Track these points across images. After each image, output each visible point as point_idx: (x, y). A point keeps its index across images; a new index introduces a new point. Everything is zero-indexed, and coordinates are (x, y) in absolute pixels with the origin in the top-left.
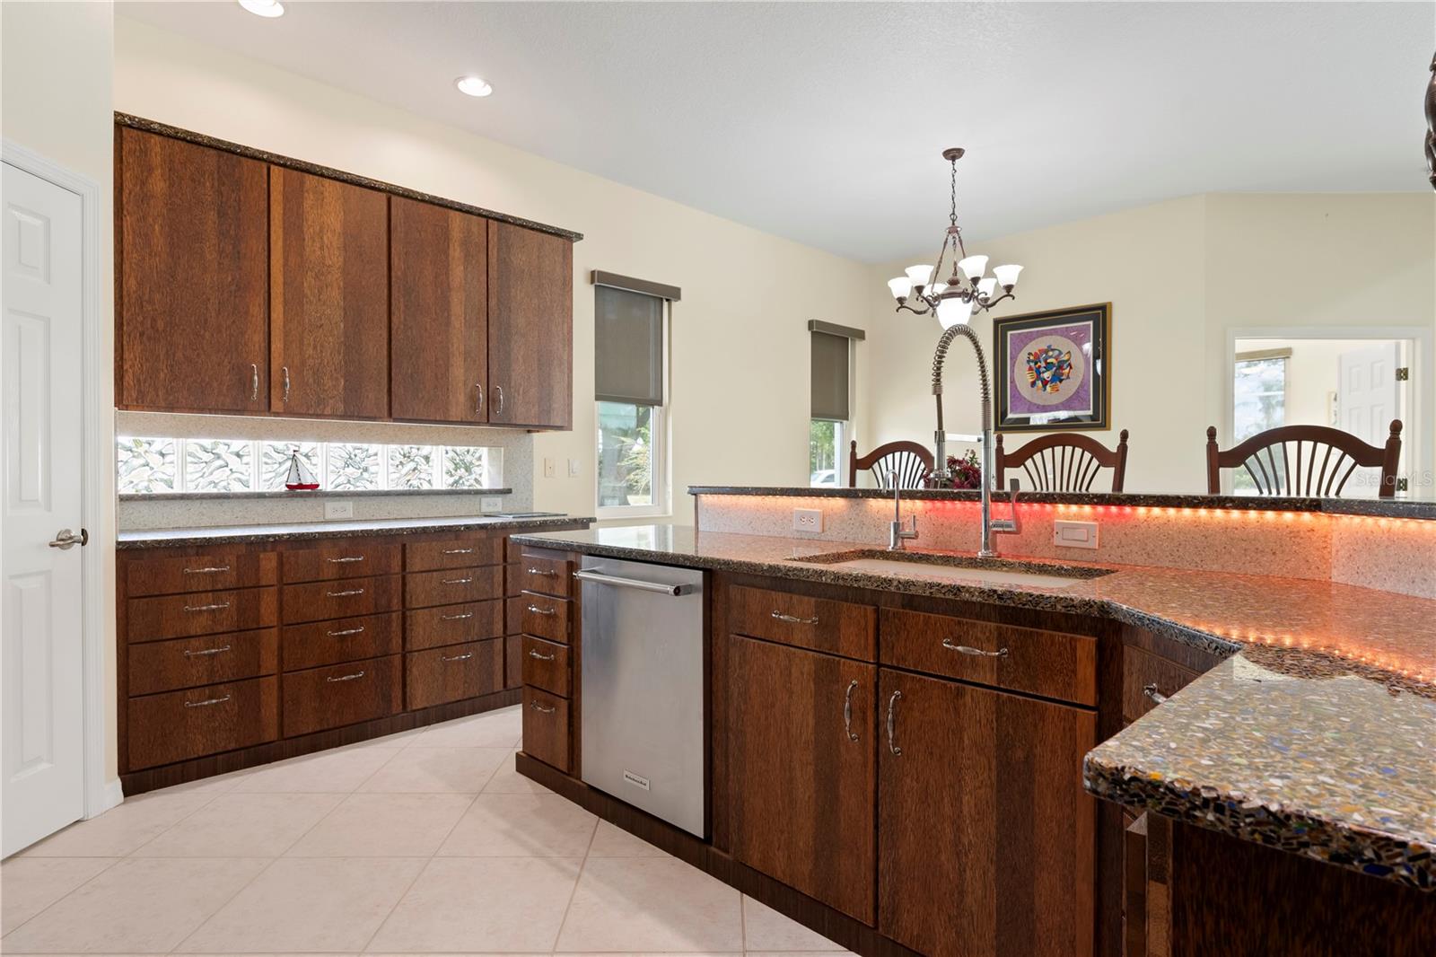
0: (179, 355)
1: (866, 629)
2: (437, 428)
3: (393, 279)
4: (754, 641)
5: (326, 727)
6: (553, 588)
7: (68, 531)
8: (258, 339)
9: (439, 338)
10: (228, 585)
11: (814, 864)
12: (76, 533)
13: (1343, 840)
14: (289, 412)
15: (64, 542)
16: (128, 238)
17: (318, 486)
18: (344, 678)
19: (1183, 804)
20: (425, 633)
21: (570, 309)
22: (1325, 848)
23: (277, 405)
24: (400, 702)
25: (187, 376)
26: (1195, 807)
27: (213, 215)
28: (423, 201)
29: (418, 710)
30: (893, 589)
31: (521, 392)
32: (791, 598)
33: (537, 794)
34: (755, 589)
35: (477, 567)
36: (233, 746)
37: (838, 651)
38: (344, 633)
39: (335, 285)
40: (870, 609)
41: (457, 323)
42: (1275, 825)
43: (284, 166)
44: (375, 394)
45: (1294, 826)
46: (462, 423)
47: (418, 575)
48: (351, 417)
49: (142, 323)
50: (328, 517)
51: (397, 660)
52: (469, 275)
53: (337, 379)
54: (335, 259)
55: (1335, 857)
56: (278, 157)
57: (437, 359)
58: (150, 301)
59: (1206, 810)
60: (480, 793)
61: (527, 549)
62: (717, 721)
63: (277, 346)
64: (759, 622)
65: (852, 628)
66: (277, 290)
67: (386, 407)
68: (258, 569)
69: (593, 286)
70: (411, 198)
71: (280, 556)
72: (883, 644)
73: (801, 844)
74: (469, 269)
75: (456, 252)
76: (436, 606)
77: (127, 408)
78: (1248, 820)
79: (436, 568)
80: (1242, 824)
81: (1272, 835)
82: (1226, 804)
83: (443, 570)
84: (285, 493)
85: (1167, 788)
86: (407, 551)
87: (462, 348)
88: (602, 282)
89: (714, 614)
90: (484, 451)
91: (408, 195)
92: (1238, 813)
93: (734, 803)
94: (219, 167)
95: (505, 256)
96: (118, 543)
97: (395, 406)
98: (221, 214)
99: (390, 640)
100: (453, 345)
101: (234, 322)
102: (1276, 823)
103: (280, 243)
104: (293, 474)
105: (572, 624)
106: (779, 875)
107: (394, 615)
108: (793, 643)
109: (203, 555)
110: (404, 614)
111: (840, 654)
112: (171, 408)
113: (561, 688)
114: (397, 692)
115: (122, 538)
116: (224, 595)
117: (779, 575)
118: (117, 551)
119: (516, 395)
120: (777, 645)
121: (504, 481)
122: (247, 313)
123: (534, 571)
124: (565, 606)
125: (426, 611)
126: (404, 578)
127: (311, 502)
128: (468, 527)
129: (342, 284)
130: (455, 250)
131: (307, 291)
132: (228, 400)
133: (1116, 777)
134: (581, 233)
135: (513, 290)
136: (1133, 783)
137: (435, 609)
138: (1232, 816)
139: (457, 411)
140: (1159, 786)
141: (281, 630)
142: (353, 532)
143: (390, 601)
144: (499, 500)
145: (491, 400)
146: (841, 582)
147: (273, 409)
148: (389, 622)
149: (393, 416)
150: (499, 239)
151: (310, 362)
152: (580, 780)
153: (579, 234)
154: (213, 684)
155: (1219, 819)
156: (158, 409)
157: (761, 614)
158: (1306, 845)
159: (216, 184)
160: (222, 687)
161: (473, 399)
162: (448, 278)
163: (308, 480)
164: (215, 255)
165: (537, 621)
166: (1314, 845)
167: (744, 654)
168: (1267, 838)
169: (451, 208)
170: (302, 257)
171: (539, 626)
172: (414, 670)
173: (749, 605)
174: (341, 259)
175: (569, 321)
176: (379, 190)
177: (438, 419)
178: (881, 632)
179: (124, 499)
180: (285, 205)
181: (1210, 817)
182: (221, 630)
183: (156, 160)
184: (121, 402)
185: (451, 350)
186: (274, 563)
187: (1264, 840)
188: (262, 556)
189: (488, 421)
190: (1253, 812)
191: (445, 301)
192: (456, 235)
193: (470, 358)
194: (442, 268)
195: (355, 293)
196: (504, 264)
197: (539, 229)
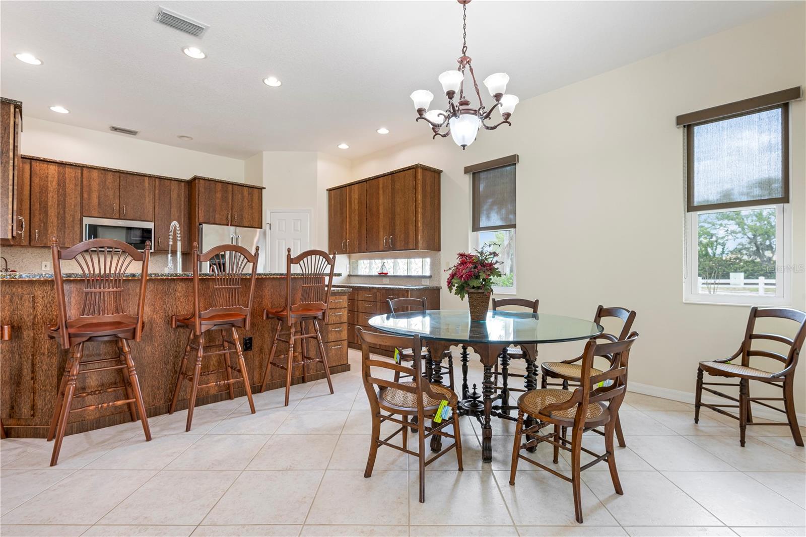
0: (335, 241)
3: (367, 208)
8: (345, 234)
31: (399, 237)
39: (357, 214)
43: (348, 186)
52: (384, 199)
53: (357, 241)
57: (376, 230)
58: (332, 230)
63: (348, 235)
66: (348, 219)
67: (366, 248)
74: (384, 196)
87: (382, 225)
91: (370, 179)
94: (340, 192)
98: (340, 204)
103: (348, 207)
122: (343, 228)
127: (382, 278)
131: (352, 218)
135: (396, 198)
147: (347, 252)
149: (368, 251)
150: (392, 181)
151: (353, 238)
159: (340, 197)
162: (379, 201)
163: (384, 271)
164: (339, 215)
170: (351, 209)
174: (358, 206)
180: (349, 196)
191: (378, 210)
192: (381, 186)
193: (384, 228)
194: (378, 198)
195: (360, 215)
196: (393, 189)
197: (404, 170)
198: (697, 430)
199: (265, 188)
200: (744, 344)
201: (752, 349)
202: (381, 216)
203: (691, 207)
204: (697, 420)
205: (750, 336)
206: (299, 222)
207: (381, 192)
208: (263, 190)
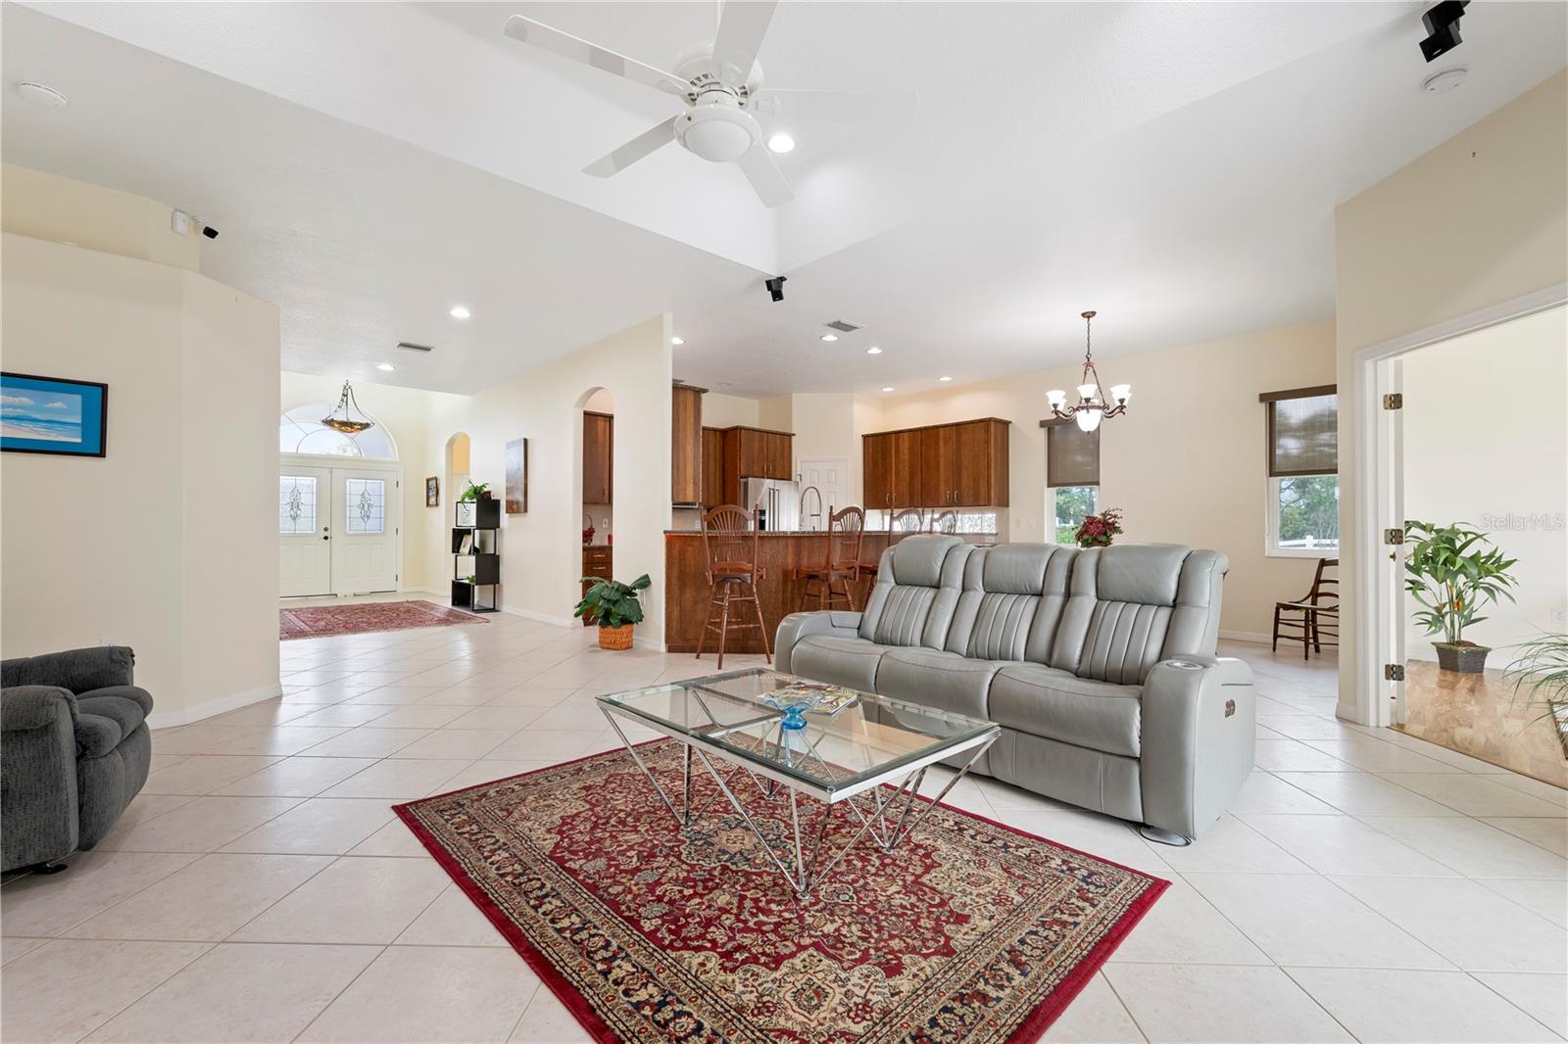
3: (922, 459)
8: (889, 486)
14: (896, 507)
16: (866, 466)
23: (893, 506)
28: (930, 429)
31: (966, 492)
39: (907, 465)
44: (917, 499)
49: (868, 487)
52: (946, 451)
53: (907, 495)
54: (907, 457)
57: (935, 484)
58: (869, 481)
63: (893, 487)
66: (893, 471)
67: (920, 503)
69: (1045, 428)
74: (946, 448)
87: (944, 479)
94: (882, 440)
95: (959, 438)
97: (923, 502)
98: (882, 455)
100: (940, 478)
101: (884, 483)
103: (894, 457)
122: (887, 480)
131: (900, 470)
132: (883, 505)
135: (962, 451)
139: (942, 503)
150: (956, 433)
151: (901, 491)
159: (881, 445)
164: (881, 465)
176: (918, 430)
180: (895, 444)
183: (870, 443)
191: (938, 462)
192: (941, 437)
193: (945, 482)
194: (937, 450)
195: (912, 466)
196: (959, 442)
197: (972, 422)
198: (1275, 655)
199: (794, 435)
200: (1313, 588)
201: (1320, 591)
202: (942, 468)
203: (1272, 473)
204: (1274, 649)
205: (1318, 581)
206: (833, 473)
207: (941, 443)
208: (793, 438)
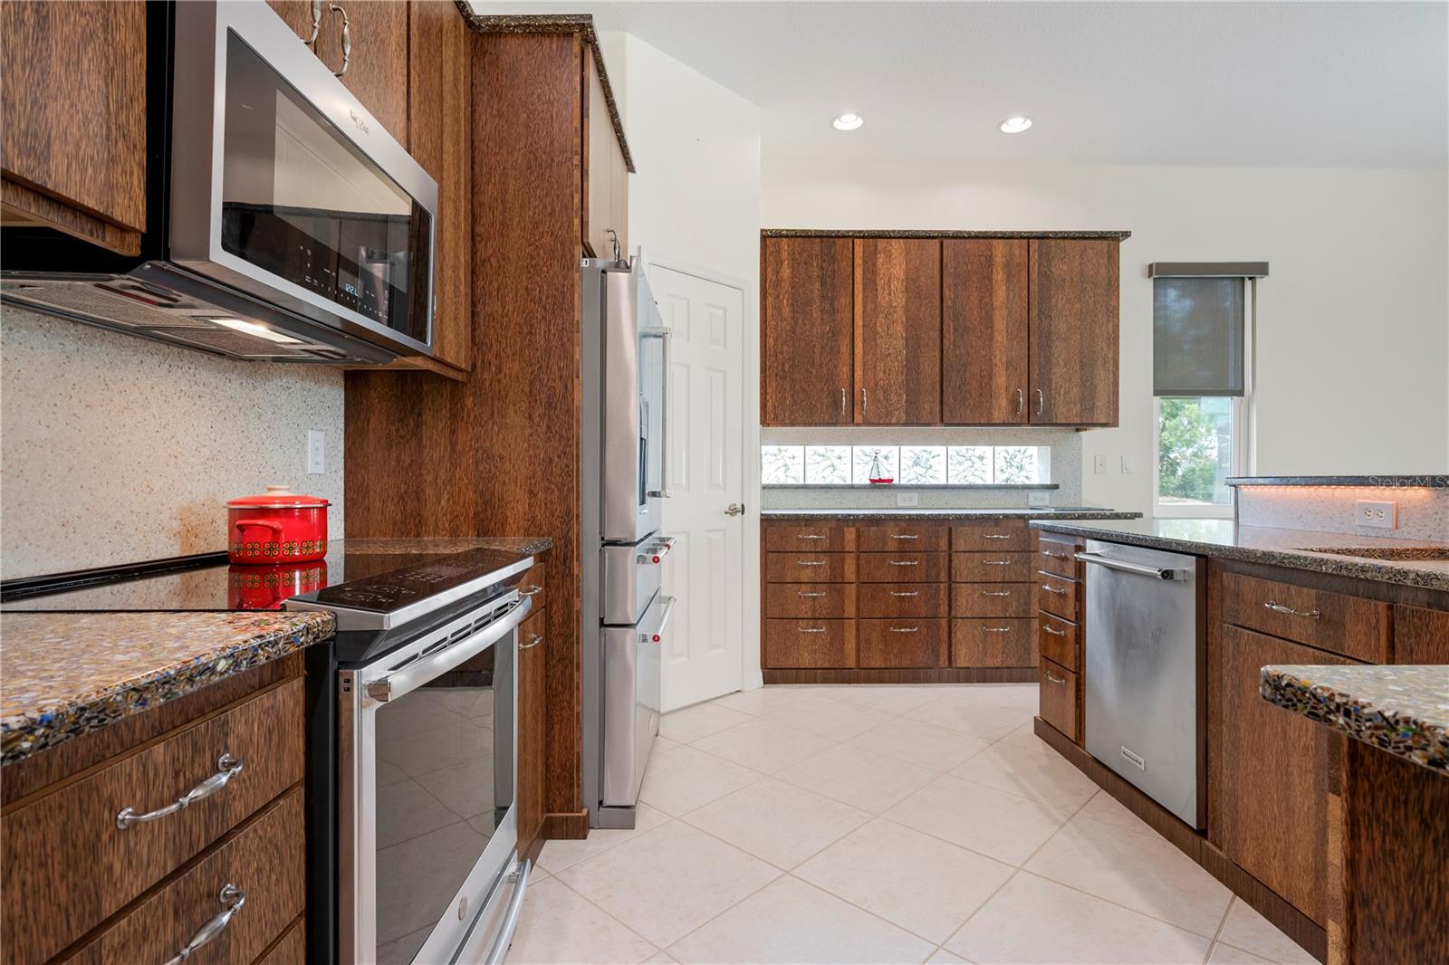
0: (797, 387)
1: (1377, 628)
2: (988, 430)
3: (945, 309)
4: (1248, 632)
5: (889, 666)
6: (1063, 570)
7: (735, 505)
8: (846, 369)
9: (984, 353)
10: (824, 549)
11: (1315, 884)
12: (739, 507)
13: (1439, 745)
14: (866, 423)
15: (733, 511)
16: (769, 312)
17: (892, 480)
18: (902, 630)
19: (1322, 708)
20: (967, 604)
21: (1117, 308)
22: (1425, 752)
23: (858, 418)
24: (946, 658)
25: (802, 401)
26: (1330, 711)
27: (817, 285)
28: (970, 238)
29: (962, 668)
30: (1409, 583)
31: (1062, 393)
32: (1289, 588)
33: (1047, 755)
34: (1251, 578)
35: (1015, 552)
36: (826, 665)
37: (1342, 650)
38: (903, 594)
39: (899, 320)
40: (1382, 605)
41: (1000, 338)
42: (1388, 729)
43: (863, 237)
44: (930, 405)
45: (1402, 730)
46: (1004, 424)
47: (962, 554)
48: (912, 424)
49: (777, 368)
50: (900, 504)
51: (944, 622)
52: (1011, 294)
53: (901, 394)
54: (900, 301)
55: (1432, 762)
56: (860, 232)
57: (981, 371)
58: (781, 353)
59: (1337, 714)
60: (997, 741)
61: (1044, 533)
62: (1213, 712)
63: (859, 373)
64: (1254, 613)
65: (1360, 627)
66: (859, 331)
67: (938, 415)
68: (843, 539)
69: (1152, 279)
70: (960, 238)
71: (858, 531)
72: (1398, 646)
73: (1300, 858)
74: (1011, 288)
75: (999, 276)
76: (977, 583)
77: (768, 425)
78: (1368, 724)
79: (977, 549)
80: (1363, 728)
81: (1385, 738)
82: (1352, 709)
83: (984, 552)
84: (869, 485)
85: (1311, 693)
86: (953, 534)
87: (1004, 358)
88: (1162, 274)
89: (1209, 602)
90: (1033, 450)
91: (958, 236)
92: (1361, 717)
93: (1227, 798)
94: (822, 250)
95: (1046, 269)
96: (762, 515)
97: (946, 413)
98: (823, 284)
99: (939, 605)
100: (995, 357)
101: (830, 360)
102: (1389, 727)
103: (861, 296)
104: (875, 471)
105: (1080, 604)
106: (1275, 886)
107: (942, 586)
108: (1291, 638)
109: (809, 526)
110: (950, 585)
111: (1346, 654)
112: (793, 424)
113: (1070, 662)
114: (944, 650)
115: (763, 512)
116: (821, 555)
117: (1274, 562)
118: (761, 520)
119: (1057, 396)
120: (1273, 638)
121: (1051, 477)
122: (838, 352)
123: (1047, 553)
124: (1074, 587)
125: (969, 585)
126: (950, 556)
127: (887, 493)
128: (1006, 516)
129: (904, 319)
130: (998, 273)
131: (879, 329)
132: (827, 416)
133: (1277, 683)
134: (1128, 230)
135: (1054, 300)
136: (1288, 689)
137: (976, 585)
138: (1356, 720)
139: (998, 415)
140: (1306, 692)
141: (858, 586)
142: (909, 515)
143: (938, 574)
144: (1046, 495)
145: (1031, 402)
146: (1344, 572)
147: (855, 421)
148: (938, 590)
149: (945, 421)
150: (1040, 256)
151: (881, 383)
152: (1084, 749)
153: (1127, 232)
154: (815, 619)
155: (1347, 723)
156: (786, 425)
157: (1256, 603)
158: (1409, 749)
159: (820, 262)
160: (820, 621)
161: (1014, 403)
162: (991, 300)
163: (885, 476)
164: (819, 313)
165: (1051, 598)
166: (1416, 749)
167: (1238, 645)
168: (1382, 742)
169: (994, 238)
170: (875, 303)
171: (1053, 603)
172: (958, 633)
173: (1243, 595)
174: (904, 300)
175: (1116, 320)
176: (934, 238)
177: (982, 422)
178: (1396, 632)
179: (765, 487)
180: (864, 266)
181: (1341, 721)
182: (820, 581)
183: (785, 255)
184: (764, 422)
185: (994, 361)
186: (854, 536)
187: (1380, 744)
188: (845, 529)
189: (1029, 421)
190: (1371, 717)
191: (988, 319)
194: (987, 291)
195: (913, 323)
202: (1000, 334)
206: (719, 316)
